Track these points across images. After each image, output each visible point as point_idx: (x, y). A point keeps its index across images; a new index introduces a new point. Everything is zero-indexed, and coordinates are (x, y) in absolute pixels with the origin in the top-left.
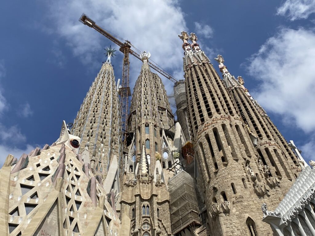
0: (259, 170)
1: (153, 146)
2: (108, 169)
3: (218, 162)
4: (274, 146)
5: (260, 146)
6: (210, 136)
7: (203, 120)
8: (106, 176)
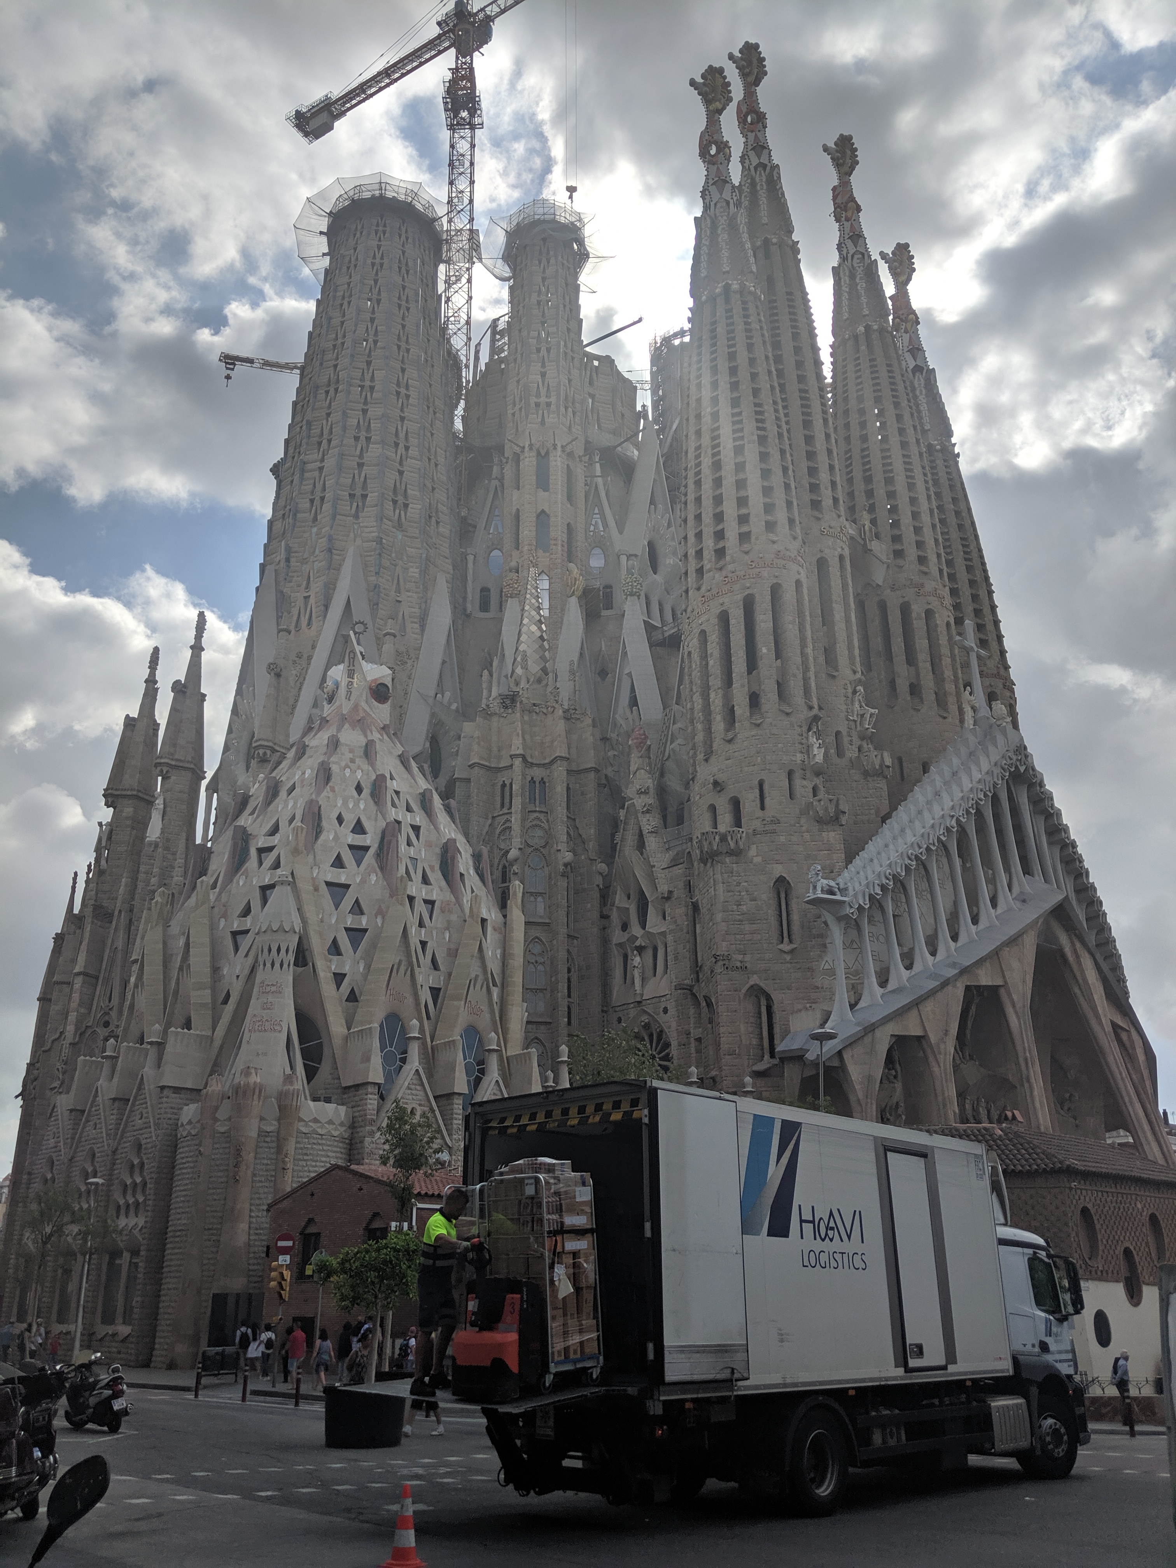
0: (848, 720)
1: (560, 542)
2: (423, 630)
3: (738, 711)
4: (931, 599)
5: (889, 591)
6: (732, 622)
7: (720, 553)
8: (419, 649)
